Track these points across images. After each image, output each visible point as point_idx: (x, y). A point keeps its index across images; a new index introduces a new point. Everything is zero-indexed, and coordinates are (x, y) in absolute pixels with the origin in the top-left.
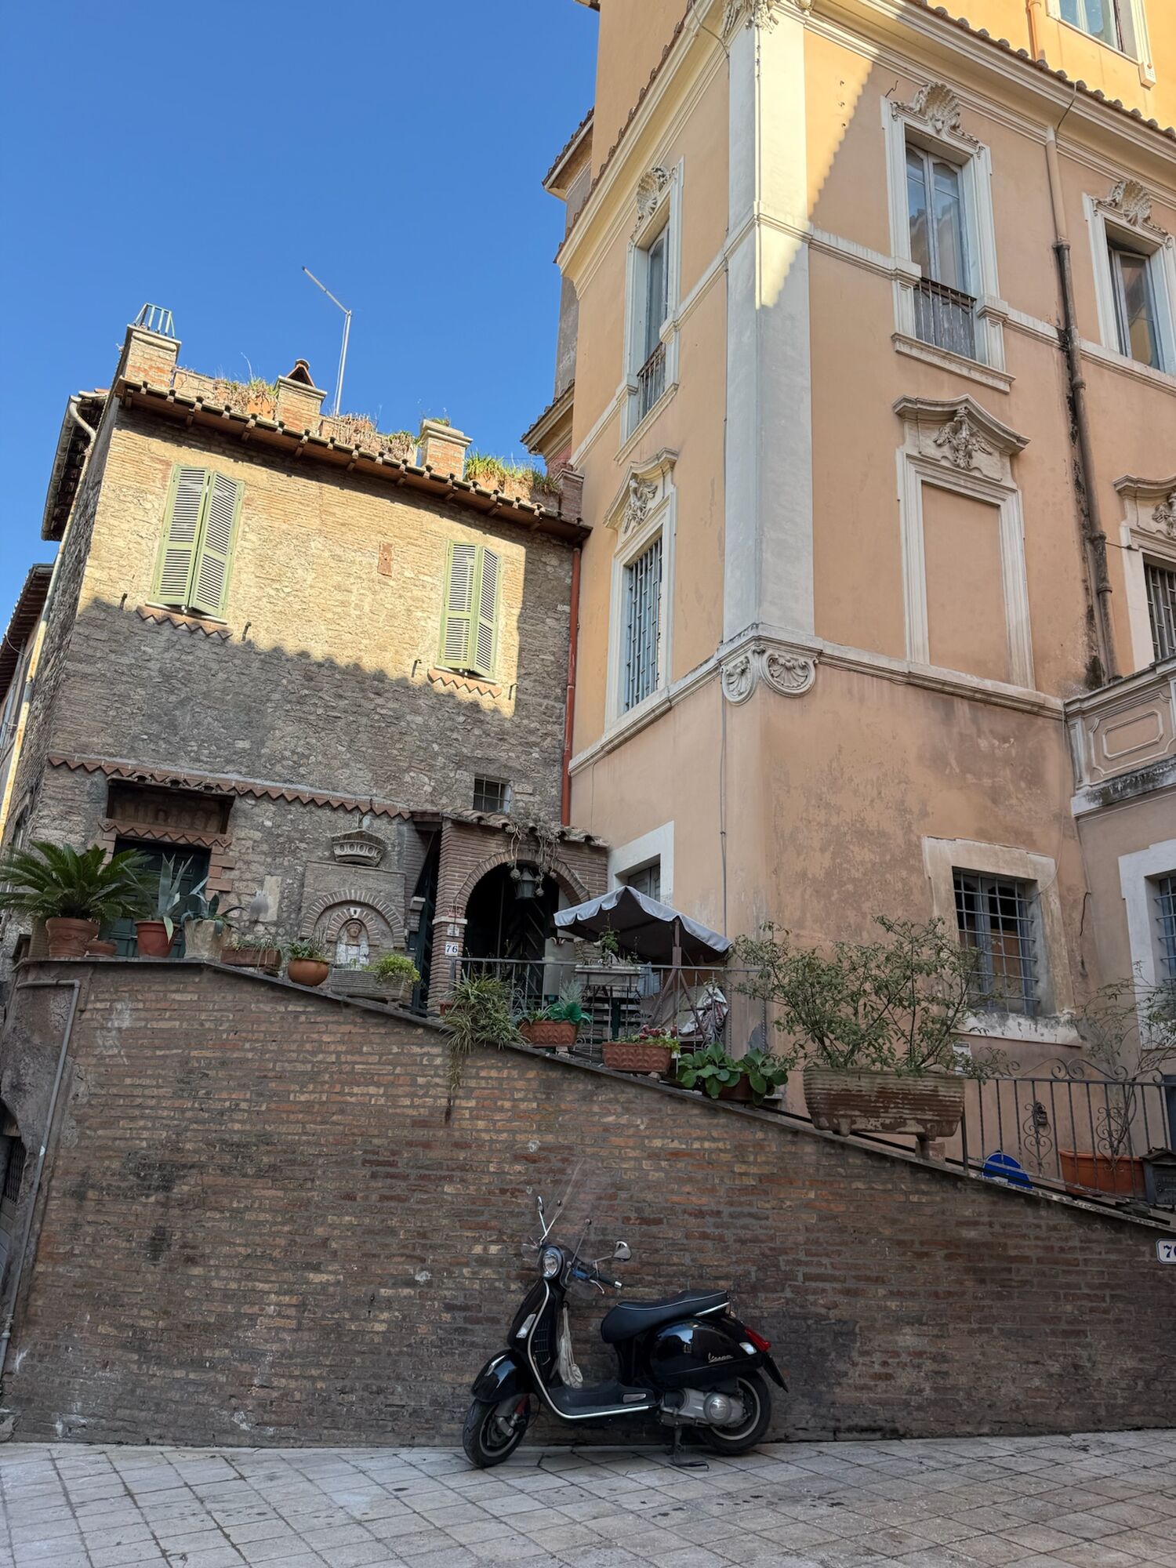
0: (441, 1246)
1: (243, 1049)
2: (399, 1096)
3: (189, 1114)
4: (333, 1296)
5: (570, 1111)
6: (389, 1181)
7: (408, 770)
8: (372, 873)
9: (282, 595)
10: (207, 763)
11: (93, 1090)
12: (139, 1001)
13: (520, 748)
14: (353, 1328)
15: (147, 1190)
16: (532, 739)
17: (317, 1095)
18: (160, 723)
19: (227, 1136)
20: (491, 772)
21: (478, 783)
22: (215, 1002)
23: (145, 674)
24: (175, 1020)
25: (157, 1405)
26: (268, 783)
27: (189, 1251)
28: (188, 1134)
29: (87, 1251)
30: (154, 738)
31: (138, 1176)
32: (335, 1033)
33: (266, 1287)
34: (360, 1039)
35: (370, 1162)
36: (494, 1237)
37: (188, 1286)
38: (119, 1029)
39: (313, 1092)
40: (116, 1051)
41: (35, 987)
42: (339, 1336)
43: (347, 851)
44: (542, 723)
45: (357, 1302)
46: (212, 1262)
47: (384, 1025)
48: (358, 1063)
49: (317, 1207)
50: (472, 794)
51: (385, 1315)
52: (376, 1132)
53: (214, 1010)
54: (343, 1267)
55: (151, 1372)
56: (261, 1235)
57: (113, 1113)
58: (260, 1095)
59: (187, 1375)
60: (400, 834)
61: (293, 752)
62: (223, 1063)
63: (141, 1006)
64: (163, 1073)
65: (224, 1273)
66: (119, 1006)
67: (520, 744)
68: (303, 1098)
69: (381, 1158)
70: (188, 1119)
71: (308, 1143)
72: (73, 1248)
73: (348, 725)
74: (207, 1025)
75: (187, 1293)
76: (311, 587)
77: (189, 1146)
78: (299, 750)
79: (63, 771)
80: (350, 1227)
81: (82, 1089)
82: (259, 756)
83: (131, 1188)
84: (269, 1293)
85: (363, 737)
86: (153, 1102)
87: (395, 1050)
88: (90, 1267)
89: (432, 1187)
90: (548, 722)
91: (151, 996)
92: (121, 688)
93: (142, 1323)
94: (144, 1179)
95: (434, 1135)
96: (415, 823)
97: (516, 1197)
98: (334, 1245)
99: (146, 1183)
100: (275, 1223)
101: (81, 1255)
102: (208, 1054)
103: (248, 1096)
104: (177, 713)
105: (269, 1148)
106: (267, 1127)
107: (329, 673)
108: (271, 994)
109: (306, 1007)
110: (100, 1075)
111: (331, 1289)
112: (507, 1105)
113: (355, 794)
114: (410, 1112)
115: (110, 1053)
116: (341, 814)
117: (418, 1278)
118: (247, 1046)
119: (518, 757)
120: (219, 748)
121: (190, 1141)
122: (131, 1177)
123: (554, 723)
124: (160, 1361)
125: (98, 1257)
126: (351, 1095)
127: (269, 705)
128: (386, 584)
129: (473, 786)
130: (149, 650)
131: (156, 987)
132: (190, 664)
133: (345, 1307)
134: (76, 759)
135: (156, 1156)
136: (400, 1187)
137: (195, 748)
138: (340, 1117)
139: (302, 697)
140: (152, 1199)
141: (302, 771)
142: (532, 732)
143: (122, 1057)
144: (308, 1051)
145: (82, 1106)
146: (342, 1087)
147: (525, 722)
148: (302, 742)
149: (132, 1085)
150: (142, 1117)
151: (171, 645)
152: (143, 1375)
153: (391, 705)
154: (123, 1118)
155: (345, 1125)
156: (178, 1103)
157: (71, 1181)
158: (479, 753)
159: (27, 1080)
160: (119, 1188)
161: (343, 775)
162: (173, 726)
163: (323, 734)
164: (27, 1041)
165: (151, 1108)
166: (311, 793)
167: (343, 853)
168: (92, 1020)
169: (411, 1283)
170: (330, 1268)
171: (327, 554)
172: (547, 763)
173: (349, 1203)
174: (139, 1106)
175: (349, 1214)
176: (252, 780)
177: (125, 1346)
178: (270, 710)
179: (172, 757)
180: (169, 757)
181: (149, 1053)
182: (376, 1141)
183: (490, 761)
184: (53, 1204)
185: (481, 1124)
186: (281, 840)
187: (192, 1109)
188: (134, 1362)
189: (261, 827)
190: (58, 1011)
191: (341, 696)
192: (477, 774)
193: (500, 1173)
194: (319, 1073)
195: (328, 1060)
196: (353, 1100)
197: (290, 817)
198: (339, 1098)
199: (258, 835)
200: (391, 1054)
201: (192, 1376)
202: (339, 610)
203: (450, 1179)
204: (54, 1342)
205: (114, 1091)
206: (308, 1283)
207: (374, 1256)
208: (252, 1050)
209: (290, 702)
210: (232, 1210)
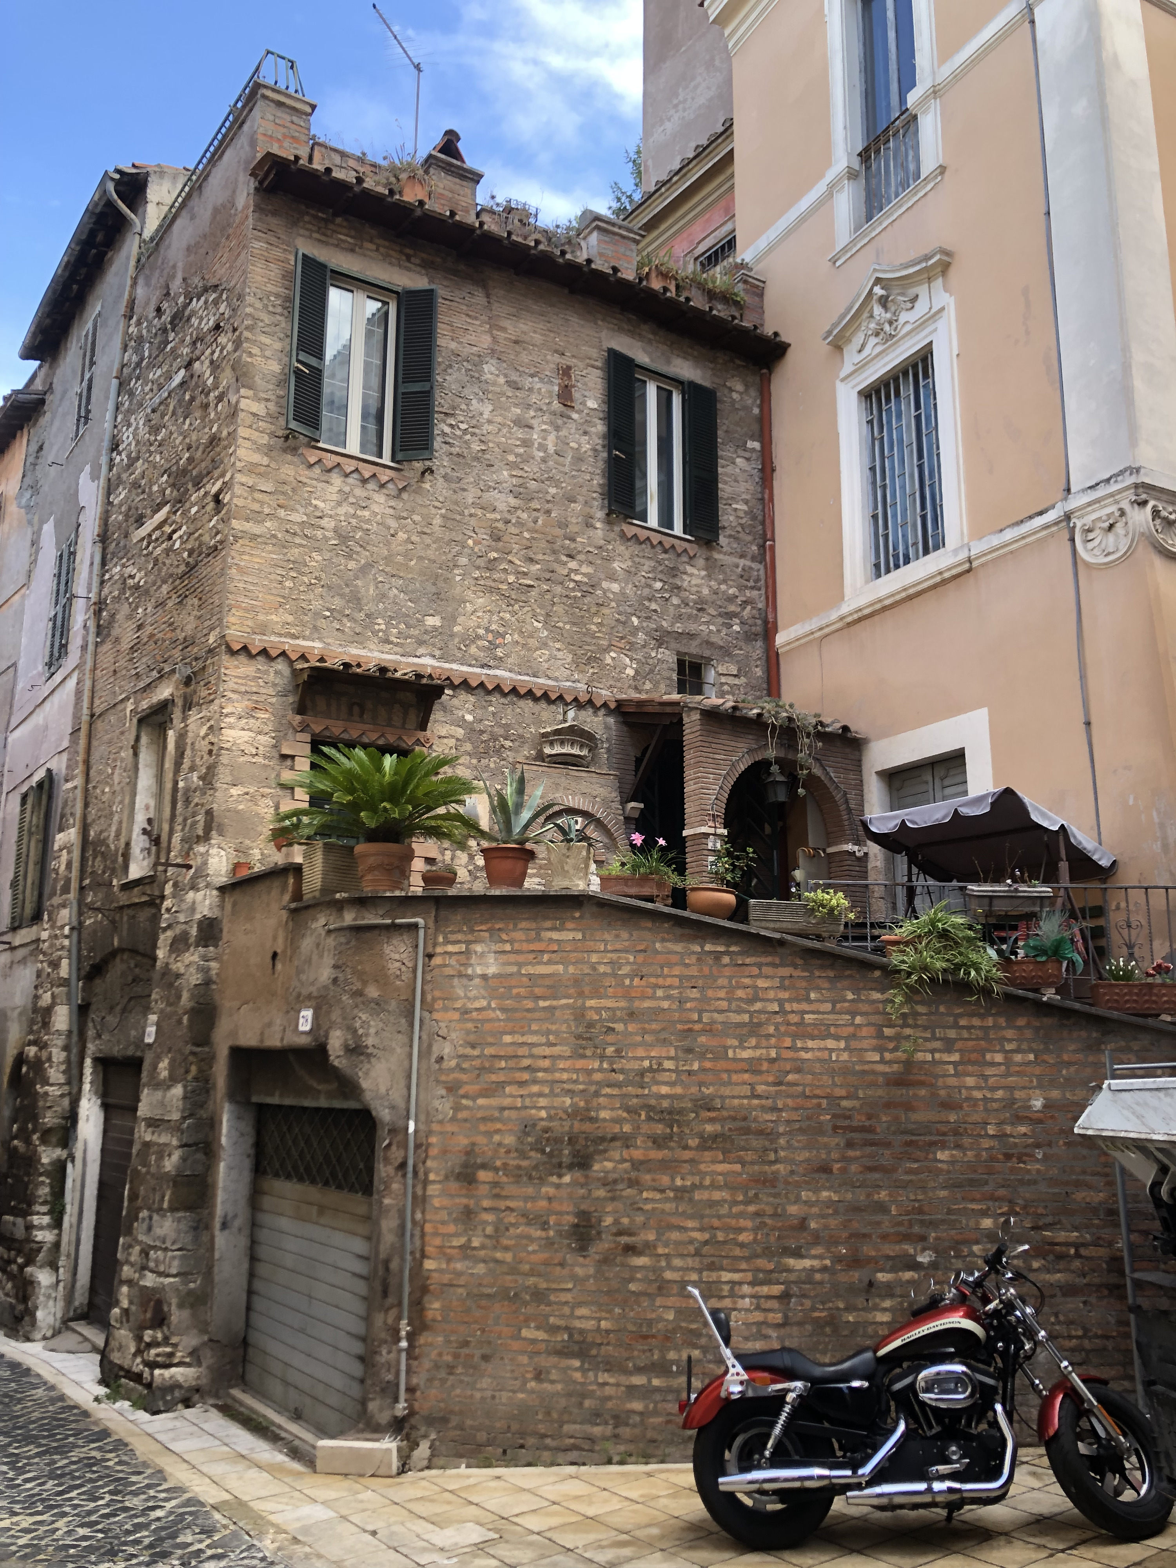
0: (943, 1221)
1: (653, 997)
2: (866, 1050)
3: (598, 1076)
4: (821, 1283)
5: (1075, 1063)
6: (868, 1150)
7: (607, 650)
8: (584, 774)
9: (458, 433)
10: (397, 644)
11: (461, 1051)
12: (505, 941)
13: (720, 620)
14: (851, 1319)
15: (558, 1168)
16: (732, 608)
17: (764, 1051)
18: (342, 596)
19: (653, 1102)
20: (693, 648)
21: (681, 663)
22: (606, 942)
23: (319, 534)
24: (557, 963)
25: (616, 1417)
26: (465, 669)
27: (624, 1240)
28: (601, 1100)
29: (488, 1242)
30: (336, 615)
31: (543, 1152)
32: (771, 977)
33: (736, 1277)
34: (804, 984)
35: (844, 1128)
36: (1005, 1209)
37: (632, 1279)
38: (484, 977)
39: (755, 1047)
40: (484, 1003)
41: (357, 929)
42: (836, 1330)
43: (557, 750)
44: (742, 588)
45: (852, 1289)
46: (660, 1251)
47: (832, 967)
48: (808, 1013)
49: (787, 1183)
50: (675, 677)
51: (887, 1304)
52: (843, 1093)
53: (606, 951)
54: (828, 1250)
55: (600, 1380)
56: (719, 1217)
57: (494, 1078)
58: (689, 1051)
59: (650, 1381)
60: (607, 727)
61: (487, 630)
62: (632, 1015)
63: (508, 947)
64: (554, 1027)
65: (677, 1262)
66: (479, 948)
67: (720, 615)
68: (745, 1054)
69: (855, 1123)
70: (597, 1083)
71: (763, 1108)
72: (469, 1240)
73: (542, 594)
74: (602, 969)
75: (632, 1287)
76: (489, 422)
77: (603, 1114)
78: (494, 627)
79: (242, 658)
80: (830, 1203)
81: (447, 1050)
82: (452, 636)
83: (535, 1167)
84: (740, 1283)
85: (559, 609)
86: (546, 1063)
87: (850, 996)
88: (497, 1261)
89: (919, 1154)
90: (746, 587)
91: (519, 935)
92: (295, 553)
93: (578, 1324)
94: (551, 1155)
95: (915, 1095)
96: (625, 714)
97: (1024, 1163)
98: (813, 1225)
99: (555, 1161)
100: (735, 1203)
101: (483, 1247)
102: (610, 1003)
103: (672, 1053)
104: (359, 583)
105: (713, 1114)
106: (703, 1089)
107: (517, 531)
108: (678, 931)
109: (728, 946)
110: (468, 1032)
111: (818, 1276)
112: (999, 1058)
113: (556, 679)
114: (881, 1068)
115: (477, 1005)
116: (543, 704)
117: (920, 1259)
118: (660, 993)
119: (719, 631)
120: (408, 626)
121: (605, 1108)
122: (533, 1154)
123: (752, 588)
124: (610, 1366)
125: (506, 1249)
126: (806, 1050)
127: (456, 572)
128: (570, 418)
129: (675, 667)
130: (321, 505)
131: (523, 925)
132: (368, 521)
133: (838, 1296)
134: (257, 643)
135: (562, 1128)
136: (886, 1157)
137: (383, 627)
138: (796, 1076)
139: (490, 561)
140: (567, 1179)
141: (499, 652)
142: (731, 599)
143: (494, 1010)
144: (740, 999)
145: (452, 1070)
146: (794, 1041)
147: (723, 587)
148: (495, 618)
149: (513, 1044)
150: (535, 1082)
151: (344, 497)
152: (591, 1383)
153: (585, 569)
154: (510, 1083)
155: (804, 1085)
156: (580, 1064)
157: (455, 1161)
158: (679, 627)
159: (370, 1041)
160: (519, 1167)
161: (542, 655)
162: (356, 600)
163: (516, 607)
164: (359, 993)
165: (545, 1070)
166: (512, 680)
167: (554, 752)
168: (445, 966)
169: (915, 1266)
170: (813, 1252)
171: (502, 380)
172: (749, 637)
173: (824, 1176)
174: (527, 1068)
175: (829, 1189)
176: (447, 666)
177: (562, 1352)
178: (458, 578)
179: (358, 638)
180: (356, 638)
181: (529, 1004)
182: (845, 1103)
183: (691, 636)
184: (432, 1189)
185: (970, 1081)
186: (485, 737)
187: (600, 1070)
188: (576, 1369)
189: (461, 723)
190: (397, 957)
191: (531, 560)
192: (678, 653)
193: (1001, 1136)
194: (760, 1025)
195: (769, 1009)
196: (809, 1056)
197: (491, 709)
198: (790, 1054)
199: (460, 732)
200: (845, 1001)
201: (656, 1382)
202: (521, 450)
203: (944, 1146)
204: (465, 1351)
205: (488, 1051)
206: (789, 1270)
207: (864, 1235)
208: (667, 997)
209: (478, 568)
210: (676, 1189)
